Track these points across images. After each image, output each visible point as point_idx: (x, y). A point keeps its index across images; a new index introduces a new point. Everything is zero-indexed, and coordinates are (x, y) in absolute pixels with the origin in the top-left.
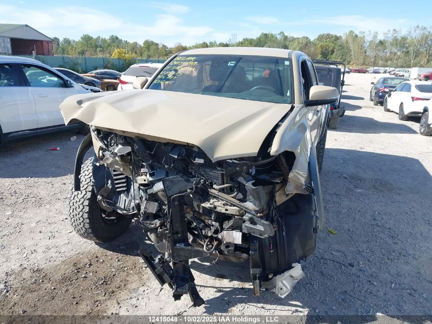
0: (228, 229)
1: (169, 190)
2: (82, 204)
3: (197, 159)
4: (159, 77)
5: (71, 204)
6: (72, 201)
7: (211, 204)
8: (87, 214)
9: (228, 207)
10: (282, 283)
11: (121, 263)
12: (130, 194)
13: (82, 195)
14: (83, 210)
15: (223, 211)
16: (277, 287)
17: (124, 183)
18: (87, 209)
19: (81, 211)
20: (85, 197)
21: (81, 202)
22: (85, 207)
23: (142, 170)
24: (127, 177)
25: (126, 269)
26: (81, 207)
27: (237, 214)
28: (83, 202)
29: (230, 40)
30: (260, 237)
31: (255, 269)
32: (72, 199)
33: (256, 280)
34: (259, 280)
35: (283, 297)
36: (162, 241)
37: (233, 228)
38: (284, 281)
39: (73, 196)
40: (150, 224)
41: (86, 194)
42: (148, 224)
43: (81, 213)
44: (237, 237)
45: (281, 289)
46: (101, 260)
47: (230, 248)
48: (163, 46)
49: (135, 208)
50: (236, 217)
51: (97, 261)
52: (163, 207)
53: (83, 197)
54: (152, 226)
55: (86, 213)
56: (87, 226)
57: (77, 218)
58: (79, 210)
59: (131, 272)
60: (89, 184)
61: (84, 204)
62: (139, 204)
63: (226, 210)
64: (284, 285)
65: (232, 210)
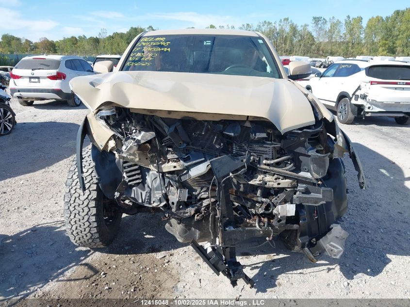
0: (281, 203)
1: (219, 171)
2: (87, 206)
3: (257, 134)
4: (130, 59)
5: (72, 209)
6: (73, 205)
7: (260, 181)
8: (94, 217)
9: (280, 181)
10: (331, 245)
11: (139, 264)
12: (146, 185)
13: (86, 196)
14: (89, 213)
15: (276, 185)
16: (327, 250)
17: (138, 174)
18: (94, 211)
19: (87, 214)
20: (89, 198)
21: (86, 203)
22: (91, 209)
23: (169, 156)
24: (140, 168)
25: (148, 269)
26: (86, 210)
27: (290, 186)
28: (88, 204)
29: (100, 34)
30: (315, 205)
31: (303, 238)
32: (72, 202)
33: (304, 248)
34: (307, 247)
35: (338, 257)
36: (190, 229)
37: (285, 201)
38: (331, 243)
39: (73, 199)
40: (184, 213)
41: (90, 194)
42: (182, 214)
43: (86, 218)
44: (290, 210)
45: (332, 250)
46: (114, 266)
47: (282, 222)
48: (27, 40)
49: (163, 199)
50: (288, 189)
51: (110, 268)
52: (194, 193)
53: (87, 198)
54: (187, 215)
55: (92, 216)
56: (94, 230)
57: (80, 223)
58: (83, 214)
59: (156, 271)
60: (91, 182)
61: (89, 206)
62: (166, 194)
63: (279, 184)
64: (334, 247)
65: (285, 183)
